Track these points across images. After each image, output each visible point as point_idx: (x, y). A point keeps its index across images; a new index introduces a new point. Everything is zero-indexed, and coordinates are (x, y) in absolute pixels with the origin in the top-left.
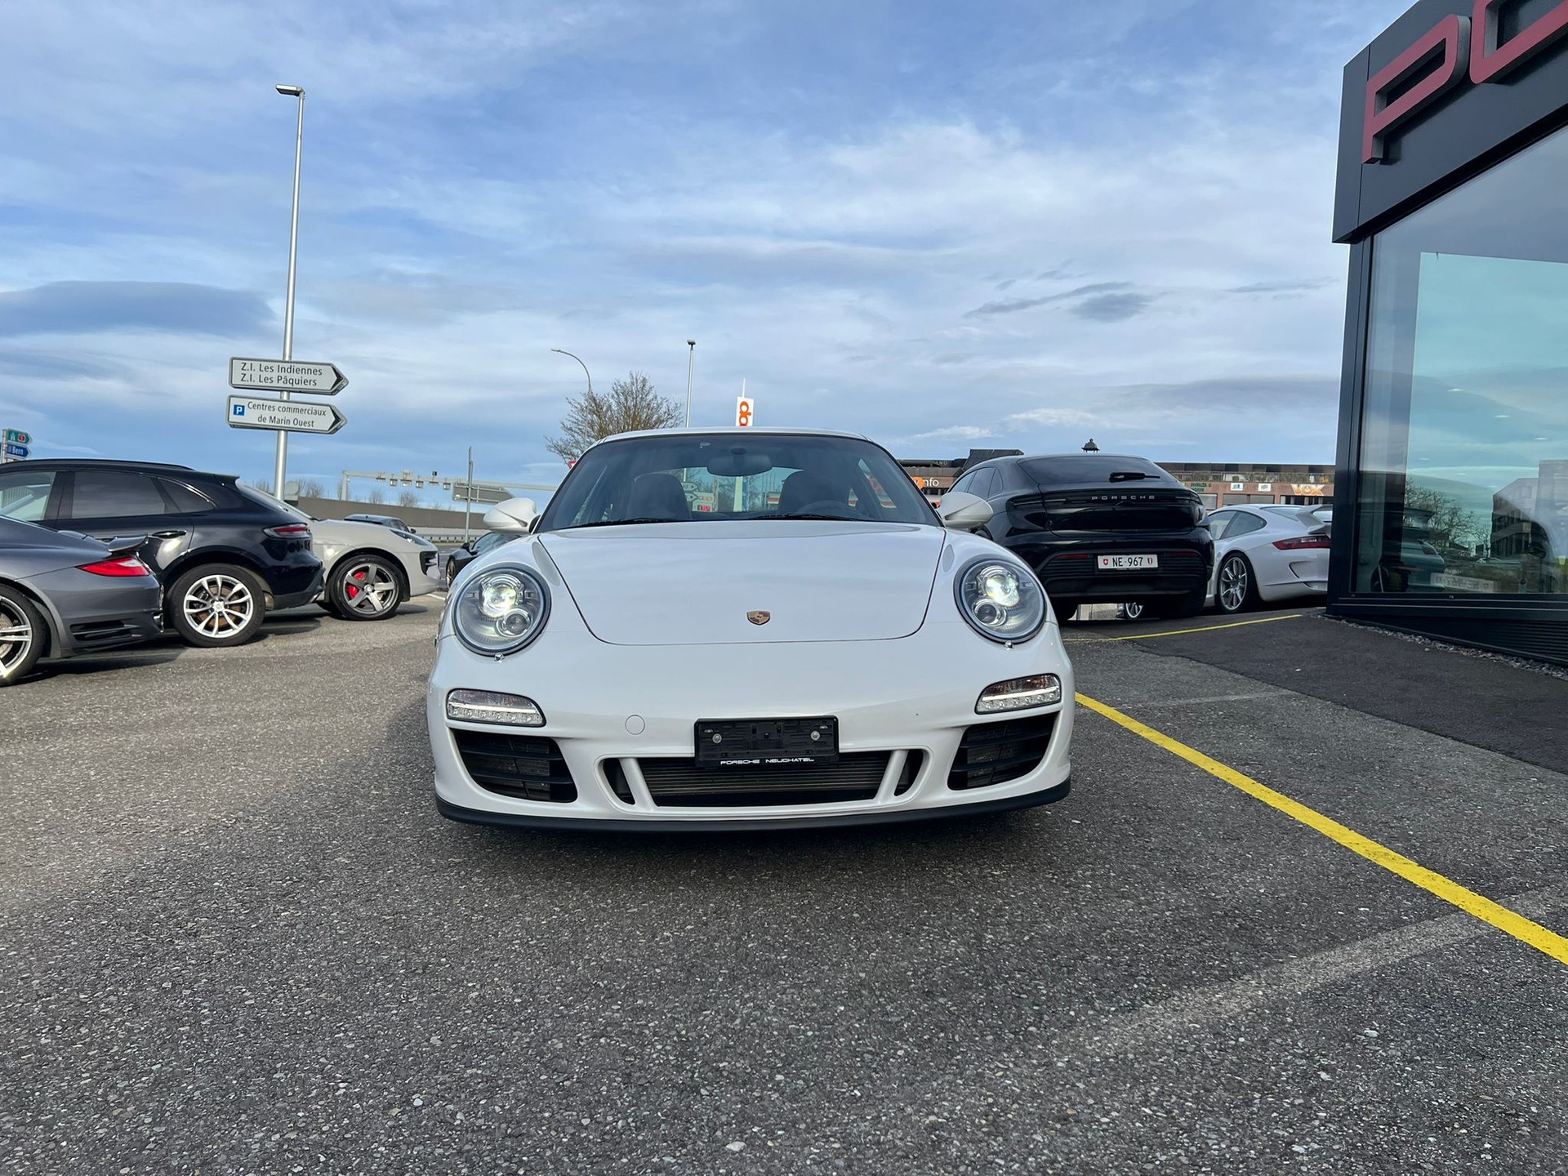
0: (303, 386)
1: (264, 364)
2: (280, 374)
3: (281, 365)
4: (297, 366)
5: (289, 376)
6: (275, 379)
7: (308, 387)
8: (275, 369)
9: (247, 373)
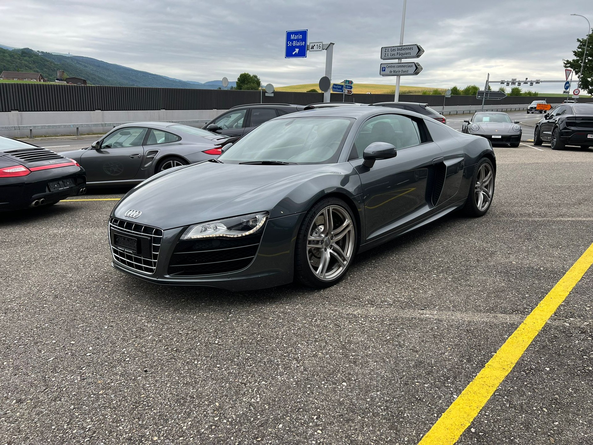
1: (392, 49)
2: (398, 52)
3: (399, 48)
4: (404, 47)
5: (401, 52)
6: (396, 54)
7: (408, 56)
8: (396, 50)
9: (387, 53)
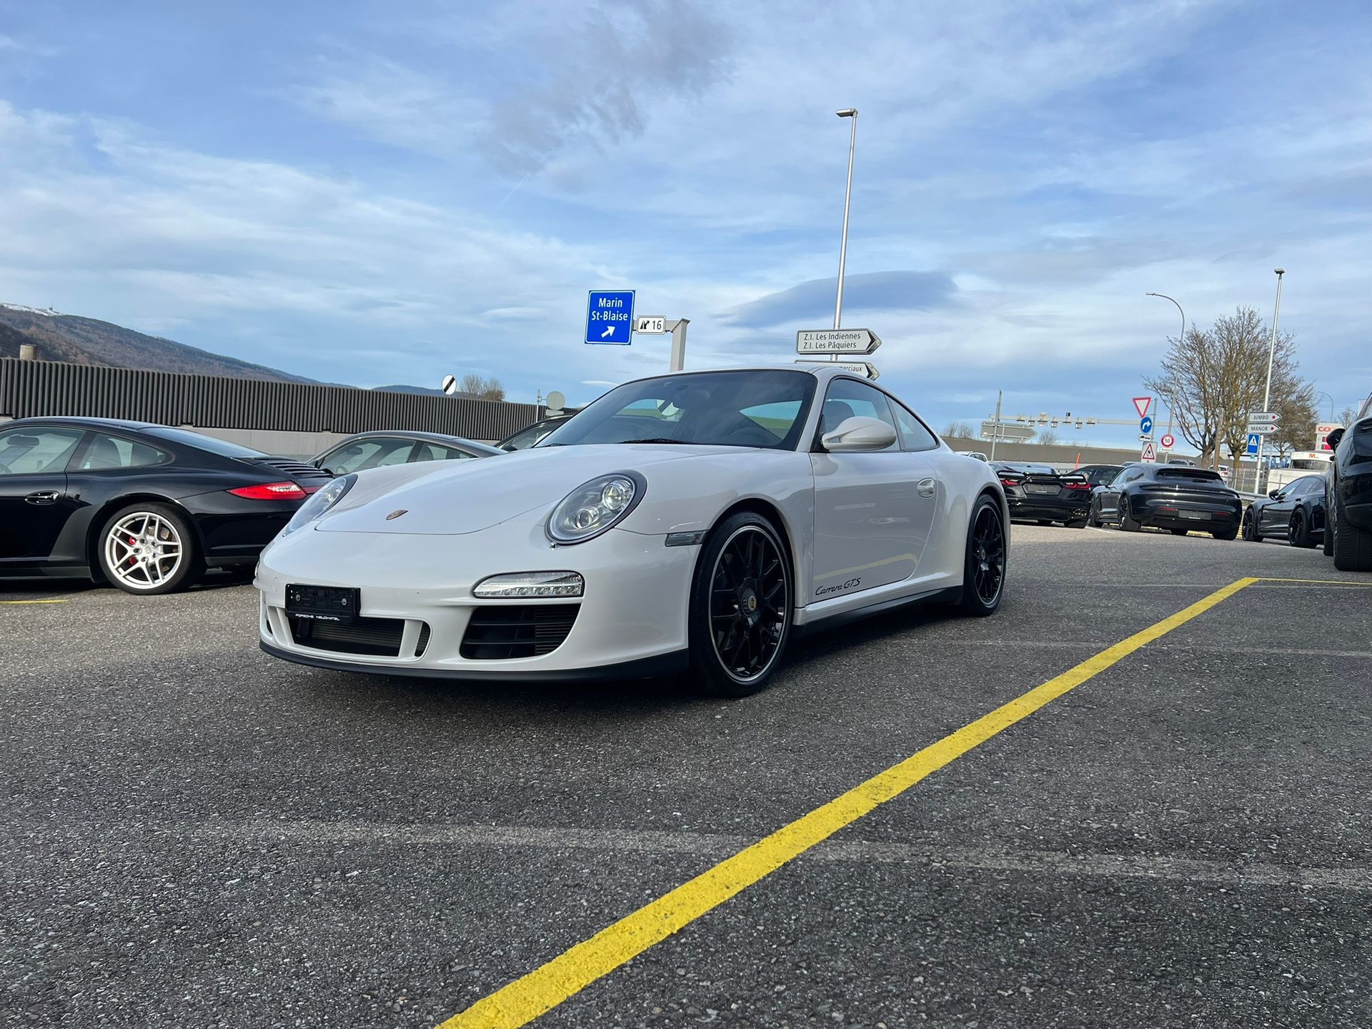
0: (846, 349)
1: (820, 334)
2: (830, 341)
3: (832, 333)
4: (842, 333)
5: (837, 341)
6: (827, 346)
7: (850, 349)
8: (827, 337)
9: (808, 342)
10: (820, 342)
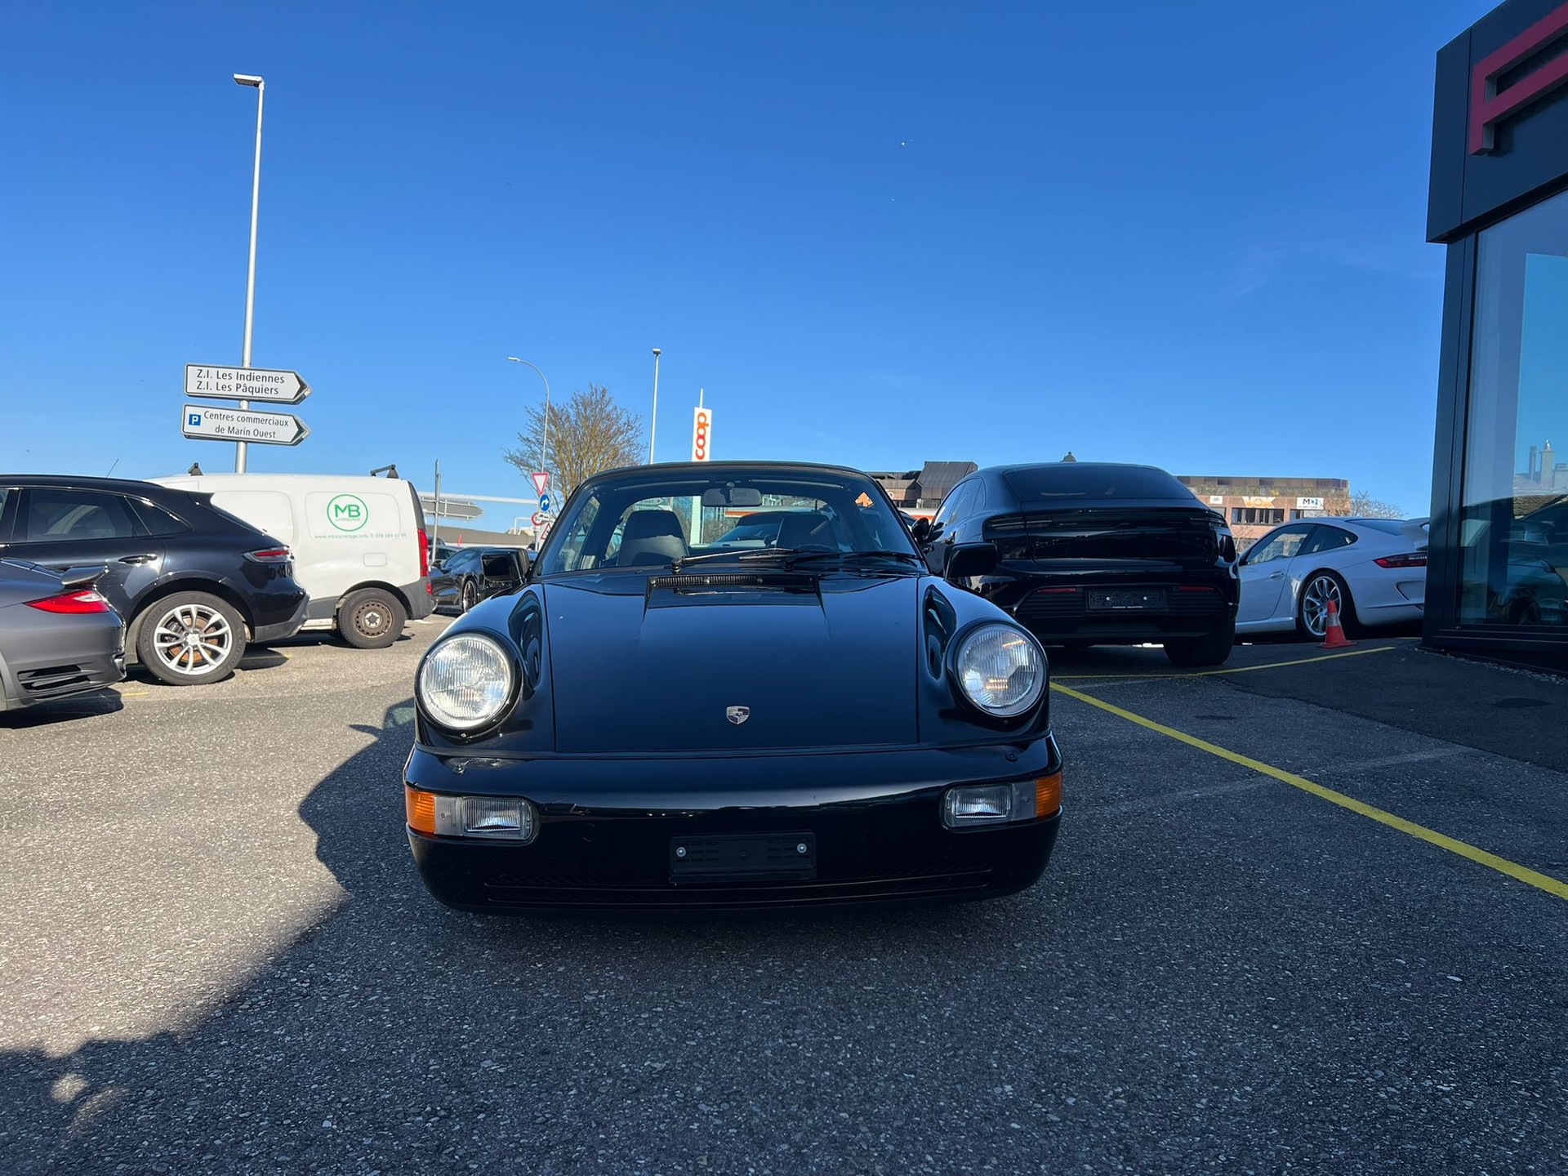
0: (264, 395)
1: (221, 371)
2: (239, 381)
4: (256, 373)
5: (249, 384)
6: (234, 387)
7: (269, 395)
8: (234, 376)
9: (204, 381)
10: (222, 382)
